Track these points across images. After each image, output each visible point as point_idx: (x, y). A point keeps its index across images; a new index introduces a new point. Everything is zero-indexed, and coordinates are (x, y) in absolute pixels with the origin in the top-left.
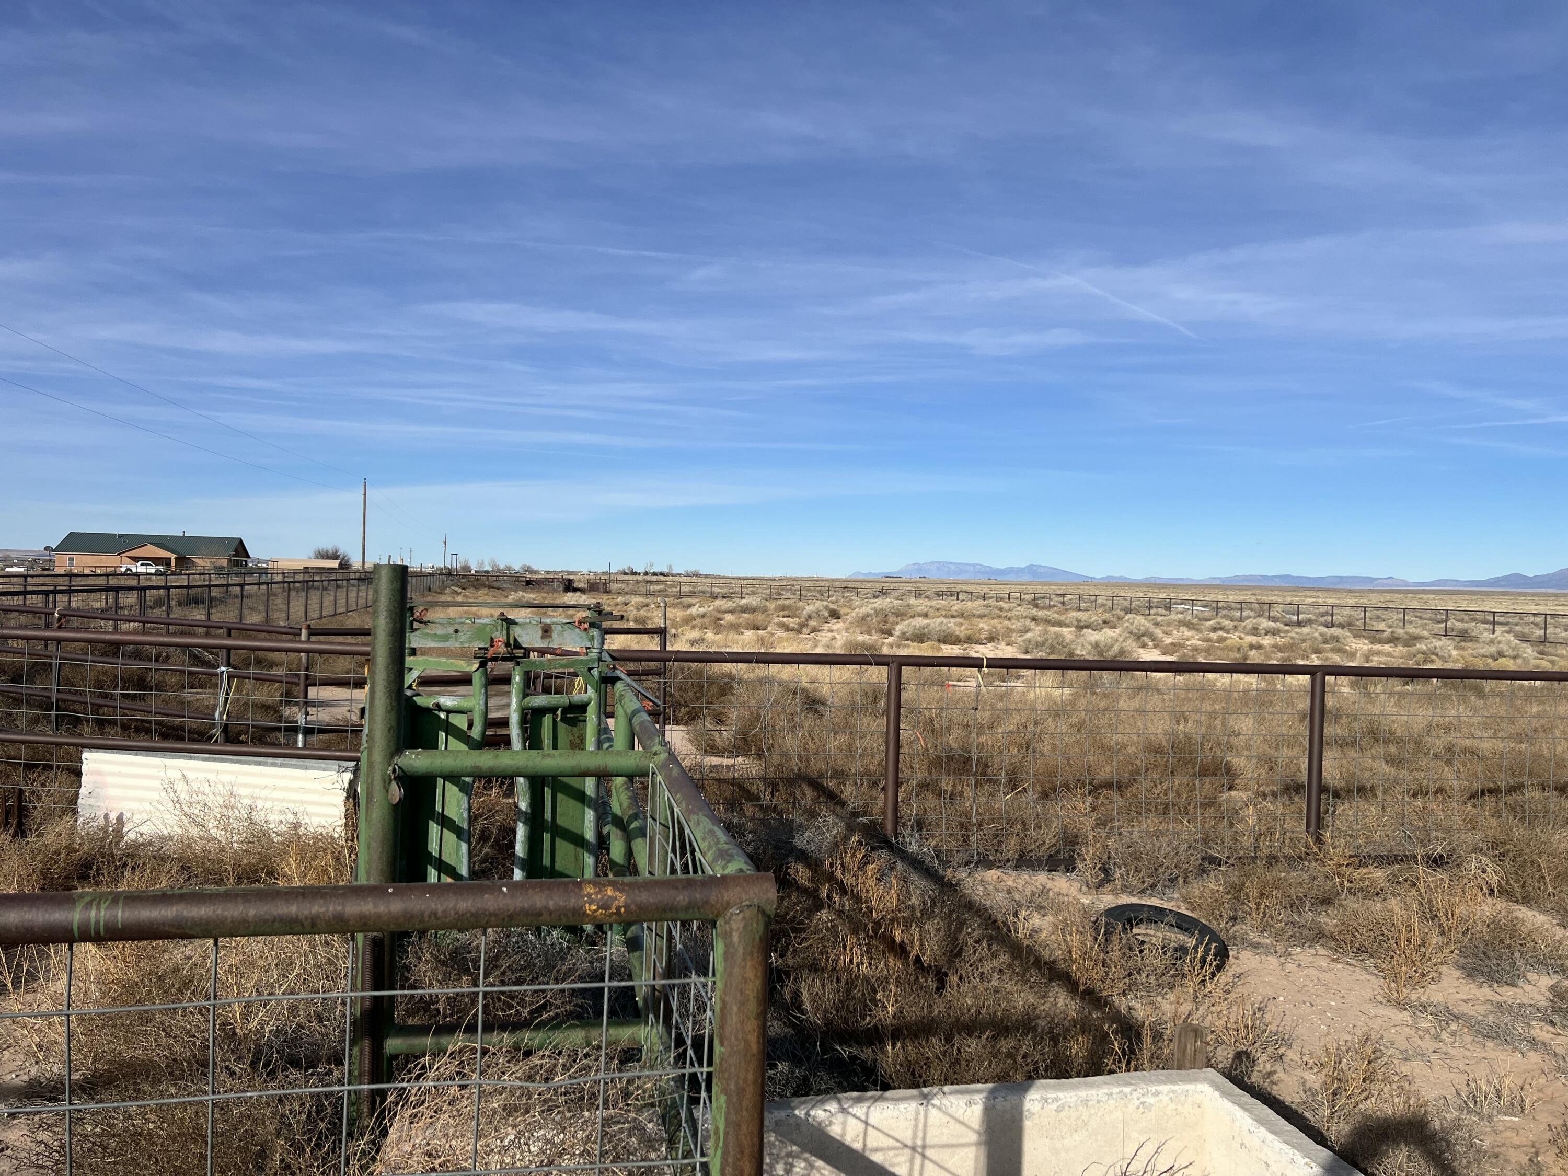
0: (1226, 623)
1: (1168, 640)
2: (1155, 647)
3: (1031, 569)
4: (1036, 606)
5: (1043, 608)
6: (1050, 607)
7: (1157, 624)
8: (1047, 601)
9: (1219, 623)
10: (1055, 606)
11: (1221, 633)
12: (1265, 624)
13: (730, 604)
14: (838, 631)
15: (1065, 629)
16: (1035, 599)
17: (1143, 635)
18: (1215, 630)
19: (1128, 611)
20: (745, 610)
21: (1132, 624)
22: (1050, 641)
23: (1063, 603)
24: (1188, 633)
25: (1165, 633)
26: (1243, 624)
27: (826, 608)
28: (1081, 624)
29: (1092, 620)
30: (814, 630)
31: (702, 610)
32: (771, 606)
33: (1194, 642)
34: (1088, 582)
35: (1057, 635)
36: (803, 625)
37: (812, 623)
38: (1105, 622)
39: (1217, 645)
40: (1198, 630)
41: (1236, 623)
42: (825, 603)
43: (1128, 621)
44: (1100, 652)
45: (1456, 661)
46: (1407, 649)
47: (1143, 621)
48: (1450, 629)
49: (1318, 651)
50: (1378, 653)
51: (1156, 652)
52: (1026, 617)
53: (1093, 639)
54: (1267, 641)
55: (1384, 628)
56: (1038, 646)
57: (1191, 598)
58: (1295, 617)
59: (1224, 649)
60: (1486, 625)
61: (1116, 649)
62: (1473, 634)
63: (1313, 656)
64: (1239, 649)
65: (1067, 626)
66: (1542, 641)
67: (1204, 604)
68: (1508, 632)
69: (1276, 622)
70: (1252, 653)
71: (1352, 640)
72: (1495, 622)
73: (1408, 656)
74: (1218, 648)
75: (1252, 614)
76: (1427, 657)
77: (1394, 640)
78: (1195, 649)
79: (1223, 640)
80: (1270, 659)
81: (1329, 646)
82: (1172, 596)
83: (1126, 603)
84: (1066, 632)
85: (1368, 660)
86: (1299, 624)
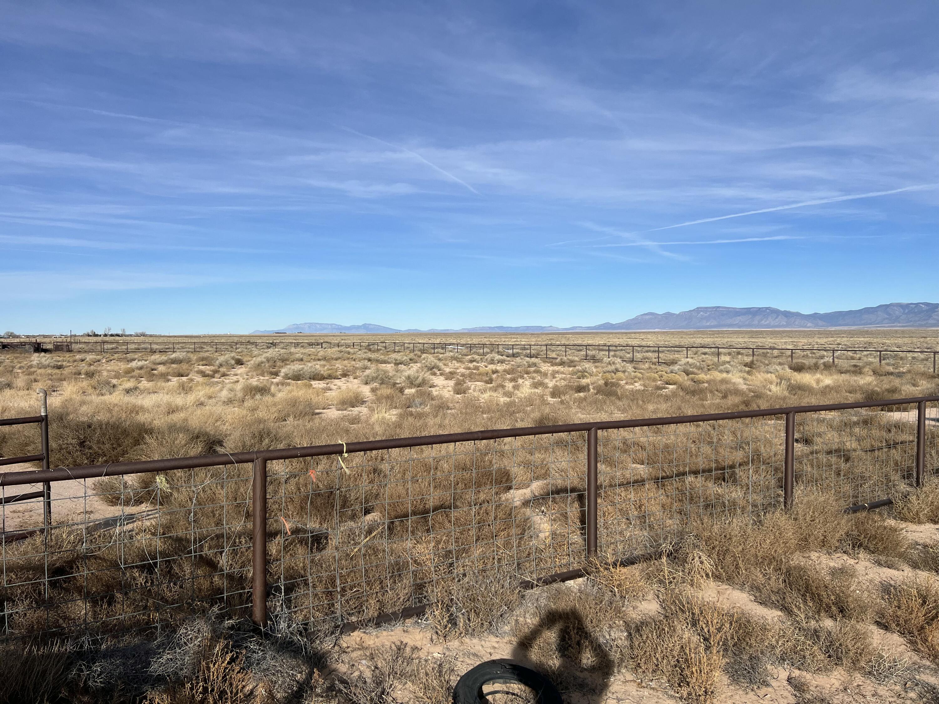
0: (476, 357)
1: (447, 370)
2: (441, 374)
3: (365, 326)
4: (370, 350)
5: (374, 352)
6: (378, 350)
7: (440, 360)
8: (376, 347)
9: (473, 358)
10: (381, 350)
11: (475, 363)
12: (498, 357)
13: (164, 358)
14: (241, 375)
15: (388, 365)
16: (369, 345)
17: (433, 368)
18: (471, 361)
19: (423, 351)
20: (173, 361)
21: (427, 361)
22: (381, 376)
23: (385, 347)
24: (457, 365)
25: (445, 365)
26: (486, 358)
27: (233, 358)
28: (398, 362)
29: (404, 359)
30: (224, 375)
31: (140, 363)
32: (194, 357)
33: (461, 370)
34: (399, 334)
35: (385, 372)
36: (216, 372)
37: (222, 370)
38: (411, 360)
39: (474, 371)
40: (461, 362)
41: (481, 357)
42: (233, 354)
43: (424, 359)
44: (411, 382)
45: (596, 375)
46: (571, 369)
47: (432, 359)
48: (587, 356)
49: (527, 373)
50: (558, 372)
51: (442, 378)
52: (365, 359)
53: (406, 374)
54: (500, 367)
55: (556, 356)
56: (374, 379)
57: (454, 341)
58: (510, 351)
59: (480, 374)
60: (604, 353)
61: (420, 379)
62: (598, 358)
63: (526, 376)
64: (487, 374)
65: (389, 363)
66: (632, 361)
67: (463, 345)
68: (614, 356)
69: (502, 356)
70: (494, 376)
71: (542, 364)
72: (609, 351)
73: (573, 373)
74: (476, 373)
75: (488, 351)
76: (583, 374)
77: (562, 363)
78: (463, 375)
79: (477, 368)
80: (505, 379)
81: (532, 369)
82: (444, 341)
83: (421, 346)
84: (389, 367)
85: (554, 377)
86: (514, 355)
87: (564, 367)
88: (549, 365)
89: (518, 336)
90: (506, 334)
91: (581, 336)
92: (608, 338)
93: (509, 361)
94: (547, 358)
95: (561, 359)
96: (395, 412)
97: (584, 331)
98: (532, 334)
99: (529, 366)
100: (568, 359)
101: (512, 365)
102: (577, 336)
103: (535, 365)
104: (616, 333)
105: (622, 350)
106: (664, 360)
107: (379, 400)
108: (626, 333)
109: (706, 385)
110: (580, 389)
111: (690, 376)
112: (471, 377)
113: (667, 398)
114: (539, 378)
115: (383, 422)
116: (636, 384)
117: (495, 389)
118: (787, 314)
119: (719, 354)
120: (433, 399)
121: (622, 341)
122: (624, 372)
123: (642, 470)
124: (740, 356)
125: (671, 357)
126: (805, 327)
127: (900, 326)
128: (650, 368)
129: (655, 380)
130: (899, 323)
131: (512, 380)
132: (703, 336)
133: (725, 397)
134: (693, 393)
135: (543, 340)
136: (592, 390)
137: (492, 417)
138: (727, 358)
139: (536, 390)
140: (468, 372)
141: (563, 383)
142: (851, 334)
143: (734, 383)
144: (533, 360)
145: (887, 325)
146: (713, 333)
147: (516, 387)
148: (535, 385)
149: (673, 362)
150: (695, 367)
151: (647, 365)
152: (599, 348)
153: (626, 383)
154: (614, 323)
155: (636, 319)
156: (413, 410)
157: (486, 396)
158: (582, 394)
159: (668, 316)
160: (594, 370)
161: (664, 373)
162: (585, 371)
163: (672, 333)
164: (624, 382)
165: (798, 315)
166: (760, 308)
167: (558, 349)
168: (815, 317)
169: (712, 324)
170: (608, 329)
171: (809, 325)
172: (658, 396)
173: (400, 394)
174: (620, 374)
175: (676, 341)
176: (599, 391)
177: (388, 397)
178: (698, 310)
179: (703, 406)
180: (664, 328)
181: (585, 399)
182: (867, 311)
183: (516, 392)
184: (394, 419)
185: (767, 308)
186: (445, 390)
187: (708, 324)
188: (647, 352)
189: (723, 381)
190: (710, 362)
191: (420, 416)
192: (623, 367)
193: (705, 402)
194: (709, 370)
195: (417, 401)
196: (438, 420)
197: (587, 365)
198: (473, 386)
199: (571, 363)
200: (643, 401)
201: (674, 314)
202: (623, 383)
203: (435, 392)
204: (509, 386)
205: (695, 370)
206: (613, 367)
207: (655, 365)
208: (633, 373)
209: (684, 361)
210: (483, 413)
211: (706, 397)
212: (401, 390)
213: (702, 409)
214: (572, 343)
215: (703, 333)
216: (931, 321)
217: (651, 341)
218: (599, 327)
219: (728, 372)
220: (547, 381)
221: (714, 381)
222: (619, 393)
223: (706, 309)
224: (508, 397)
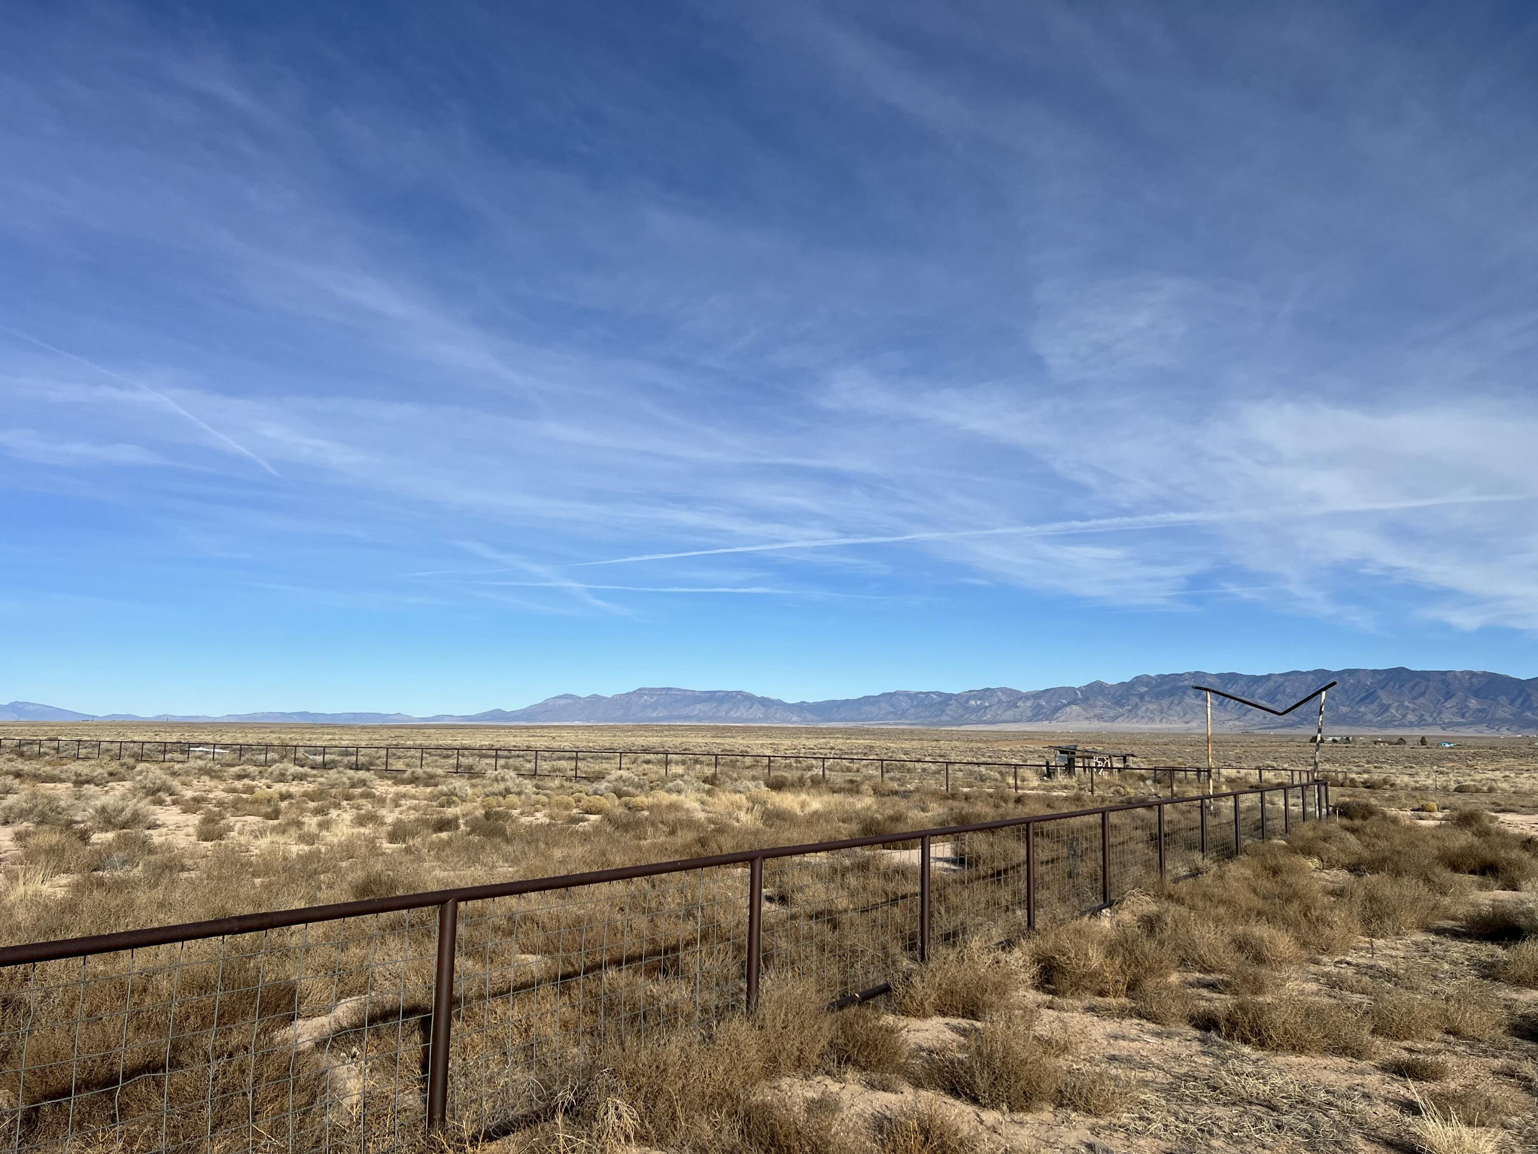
0: (251, 769)
1: (189, 794)
2: (174, 803)
3: (15, 707)
4: (21, 755)
5: (30, 758)
6: (40, 755)
7: (174, 774)
8: (36, 748)
9: (244, 770)
10: (46, 754)
11: (246, 781)
12: (293, 769)
15: (59, 785)
16: (20, 745)
17: (159, 790)
18: (240, 777)
19: (140, 758)
21: (146, 778)
22: (40, 807)
23: (57, 749)
24: (211, 784)
25: (184, 784)
26: (270, 770)
28: (80, 778)
29: (95, 774)
33: (219, 794)
34: (89, 722)
35: (51, 800)
38: (111, 774)
39: (244, 796)
40: (219, 778)
41: (261, 768)
43: (140, 773)
44: (107, 819)
45: (473, 801)
46: (429, 790)
47: (159, 772)
48: (458, 766)
49: (348, 798)
50: (404, 796)
51: (176, 809)
52: (7, 773)
53: (98, 803)
54: (295, 788)
55: (403, 767)
56: (23, 814)
57: (209, 739)
58: (319, 759)
59: (254, 802)
60: (488, 761)
61: (128, 813)
62: (477, 769)
63: (345, 803)
64: (269, 801)
65: (62, 781)
66: (534, 775)
67: (225, 746)
68: (506, 767)
69: (302, 766)
70: (284, 805)
71: (378, 782)
72: (497, 757)
73: (433, 797)
74: (246, 800)
75: (276, 756)
76: (449, 799)
77: (414, 780)
78: (220, 804)
79: (250, 790)
80: (303, 811)
81: (358, 791)
82: (187, 737)
83: (136, 748)
84: (62, 791)
85: (397, 805)
86: (325, 766)
87: (417, 786)
88: (390, 782)
89: (336, 731)
90: (312, 727)
91: (450, 731)
92: (497, 736)
93: (315, 776)
94: (386, 770)
95: (413, 773)
96: (64, 879)
97: (456, 723)
98: (363, 727)
99: (353, 786)
100: (425, 772)
101: (321, 784)
102: (444, 731)
103: (363, 783)
104: (510, 728)
105: (518, 756)
106: (585, 772)
107: (30, 857)
108: (527, 728)
109: (646, 813)
110: (443, 825)
111: (624, 799)
112: (237, 807)
113: (585, 837)
114: (370, 806)
115: (35, 901)
116: (538, 815)
117: (282, 830)
118: (765, 702)
119: (667, 763)
120: (151, 852)
121: (521, 740)
122: (519, 794)
123: (534, 964)
124: (698, 766)
125: (596, 767)
126: (789, 722)
127: (908, 724)
128: (562, 786)
129: (567, 807)
130: (907, 719)
131: (317, 812)
132: (646, 734)
133: (673, 832)
134: (625, 827)
135: (384, 738)
136: (462, 827)
137: (271, 884)
138: (680, 770)
139: (362, 830)
140: (231, 797)
141: (413, 815)
142: (848, 733)
143: (688, 810)
144: (362, 774)
145: (891, 722)
146: (661, 730)
147: (325, 825)
148: (361, 821)
149: (599, 777)
150: (632, 784)
151: (557, 782)
152: (482, 754)
153: (522, 814)
154: (508, 709)
155: (545, 704)
156: (105, 874)
157: (264, 843)
158: (444, 835)
159: (595, 700)
160: (470, 791)
161: (583, 795)
162: (452, 793)
163: (601, 729)
164: (518, 811)
165: (779, 704)
166: (728, 692)
167: (409, 754)
168: (801, 707)
169: (661, 715)
170: (501, 719)
171: (795, 718)
172: (571, 834)
173: (79, 844)
174: (512, 798)
175: (605, 740)
176: (475, 827)
177: (52, 851)
178: (640, 692)
179: (639, 848)
180: (588, 720)
181: (449, 843)
182: (867, 700)
183: (324, 833)
184: (60, 893)
185: (738, 693)
186: (181, 834)
187: (654, 714)
188: (559, 759)
189: (673, 807)
190: (654, 776)
191: (119, 886)
192: (518, 786)
193: (643, 842)
194: (652, 789)
195: (117, 856)
196: (158, 894)
197: (460, 784)
198: (239, 825)
199: (430, 780)
200: (547, 844)
201: (605, 698)
202: (515, 812)
203: (157, 837)
204: (311, 822)
205: (631, 789)
206: (501, 786)
207: (571, 781)
208: (534, 797)
209: (615, 774)
210: (255, 875)
211: (646, 833)
212: (84, 836)
213: (638, 854)
214: (434, 743)
215: (646, 728)
216: (944, 718)
217: (567, 741)
218: (483, 716)
219: (679, 792)
220: (383, 812)
221: (658, 806)
222: (509, 831)
223: (652, 692)
224: (308, 843)
